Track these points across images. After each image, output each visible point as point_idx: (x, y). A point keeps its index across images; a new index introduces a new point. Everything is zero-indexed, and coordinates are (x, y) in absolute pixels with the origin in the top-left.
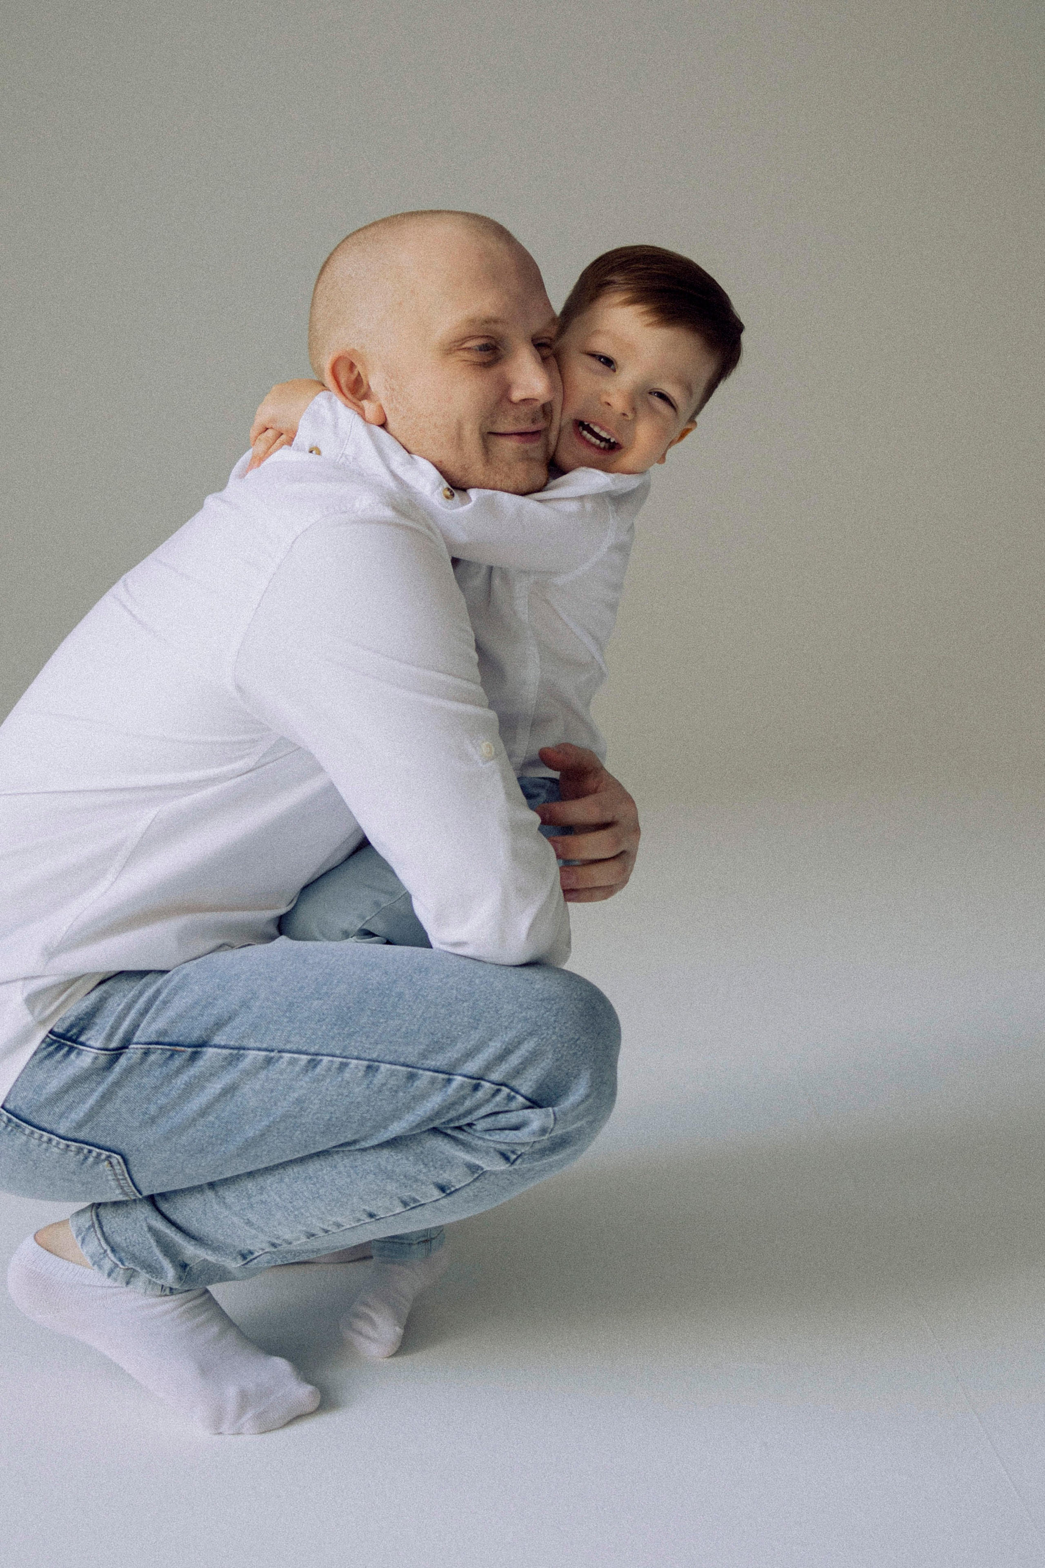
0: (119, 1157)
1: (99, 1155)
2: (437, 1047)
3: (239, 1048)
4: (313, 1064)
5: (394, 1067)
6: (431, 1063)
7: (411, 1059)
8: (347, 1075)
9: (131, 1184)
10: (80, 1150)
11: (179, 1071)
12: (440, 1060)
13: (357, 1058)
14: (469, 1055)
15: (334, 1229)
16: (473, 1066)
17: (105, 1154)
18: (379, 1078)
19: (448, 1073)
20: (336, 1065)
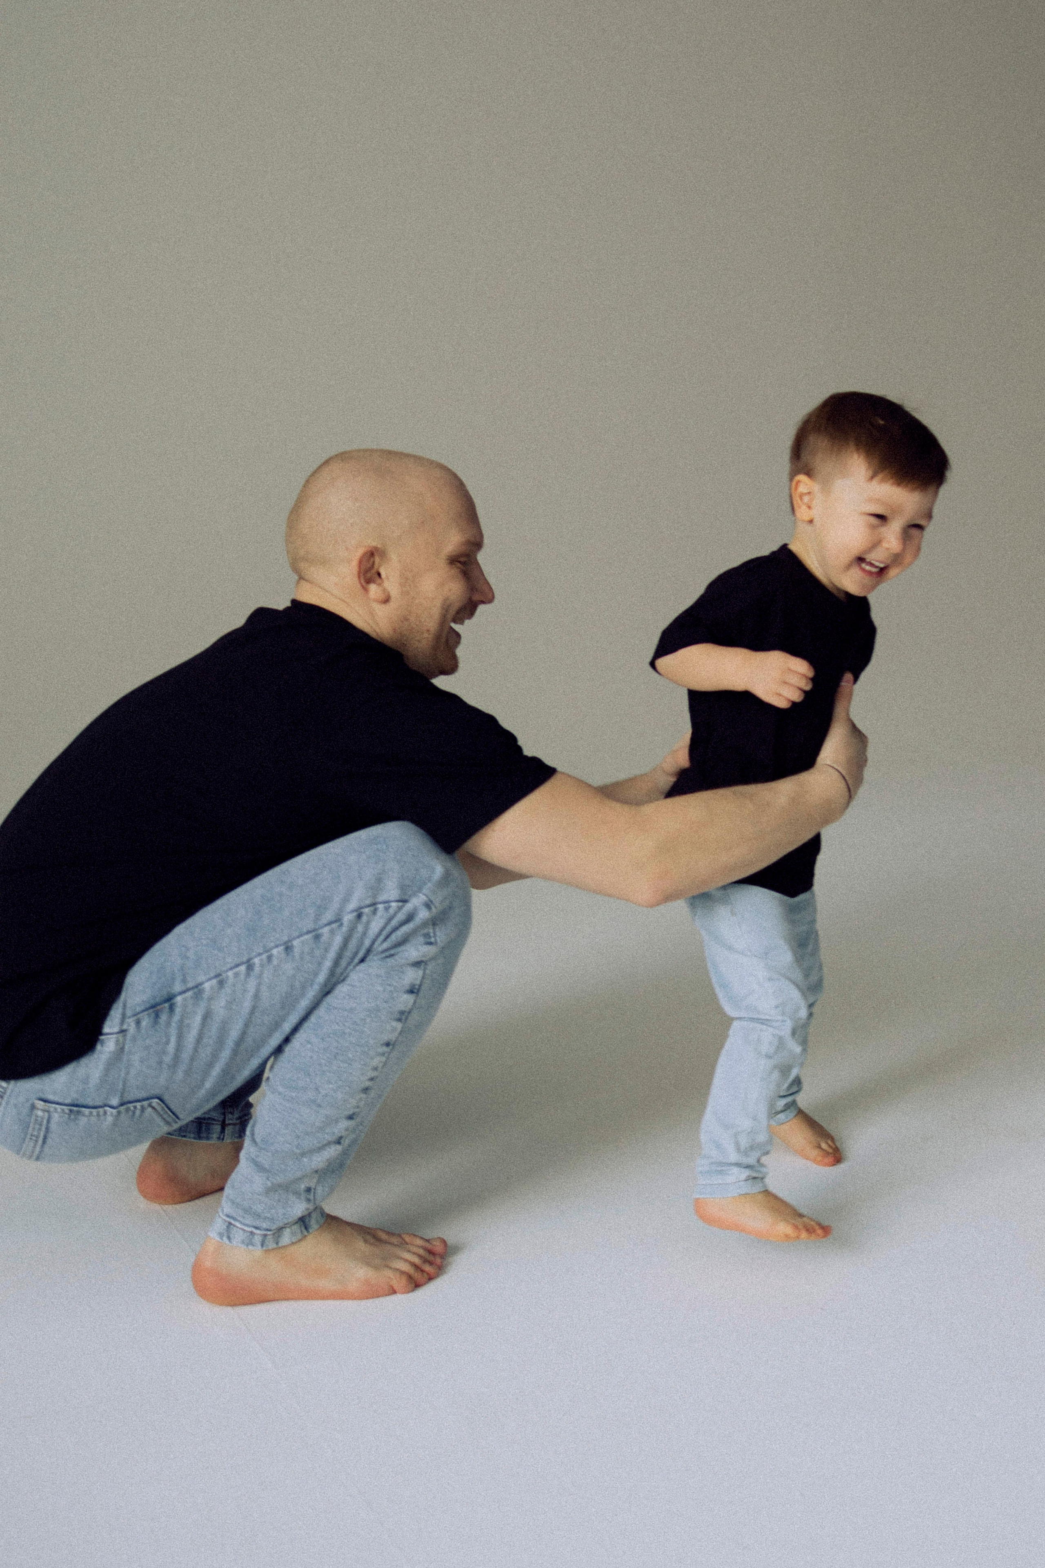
0: (157, 1100)
1: (142, 1107)
2: (321, 909)
3: (197, 987)
4: (250, 967)
5: (302, 938)
6: (324, 921)
7: (311, 926)
8: (275, 962)
9: (171, 1114)
10: (128, 1110)
11: (168, 1024)
12: (328, 916)
13: (277, 946)
14: (346, 900)
15: (375, 1074)
16: (352, 905)
17: (145, 1103)
18: (297, 951)
19: (338, 920)
20: (265, 960)
